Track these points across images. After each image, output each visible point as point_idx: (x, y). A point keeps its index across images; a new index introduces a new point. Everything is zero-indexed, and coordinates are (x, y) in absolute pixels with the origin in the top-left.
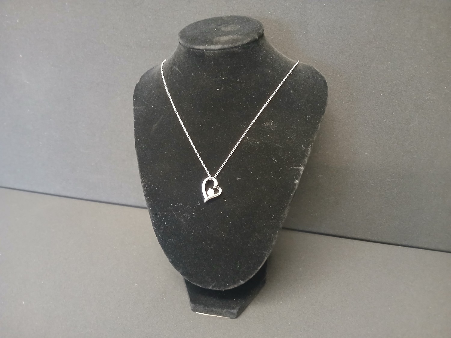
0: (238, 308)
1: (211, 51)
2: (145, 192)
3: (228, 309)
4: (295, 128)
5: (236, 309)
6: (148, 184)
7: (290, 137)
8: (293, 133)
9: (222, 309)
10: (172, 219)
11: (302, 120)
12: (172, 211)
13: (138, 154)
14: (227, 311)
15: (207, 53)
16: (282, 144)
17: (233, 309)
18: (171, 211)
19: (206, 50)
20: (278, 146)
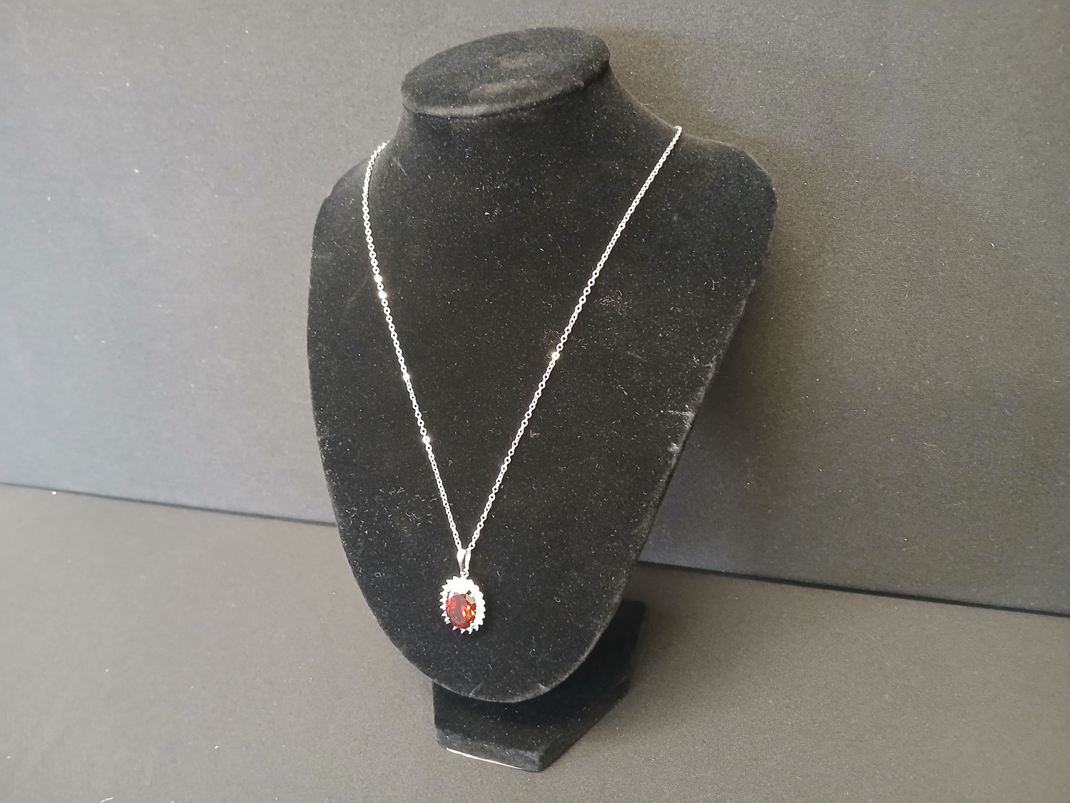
0: (543, 747)
1: (465, 121)
3: (521, 749)
4: (677, 313)
5: (537, 751)
7: (664, 335)
8: (671, 325)
9: (504, 746)
10: (383, 526)
11: (699, 290)
14: (517, 754)
15: (454, 125)
16: (643, 351)
17: (531, 749)
19: (453, 118)
20: (634, 358)
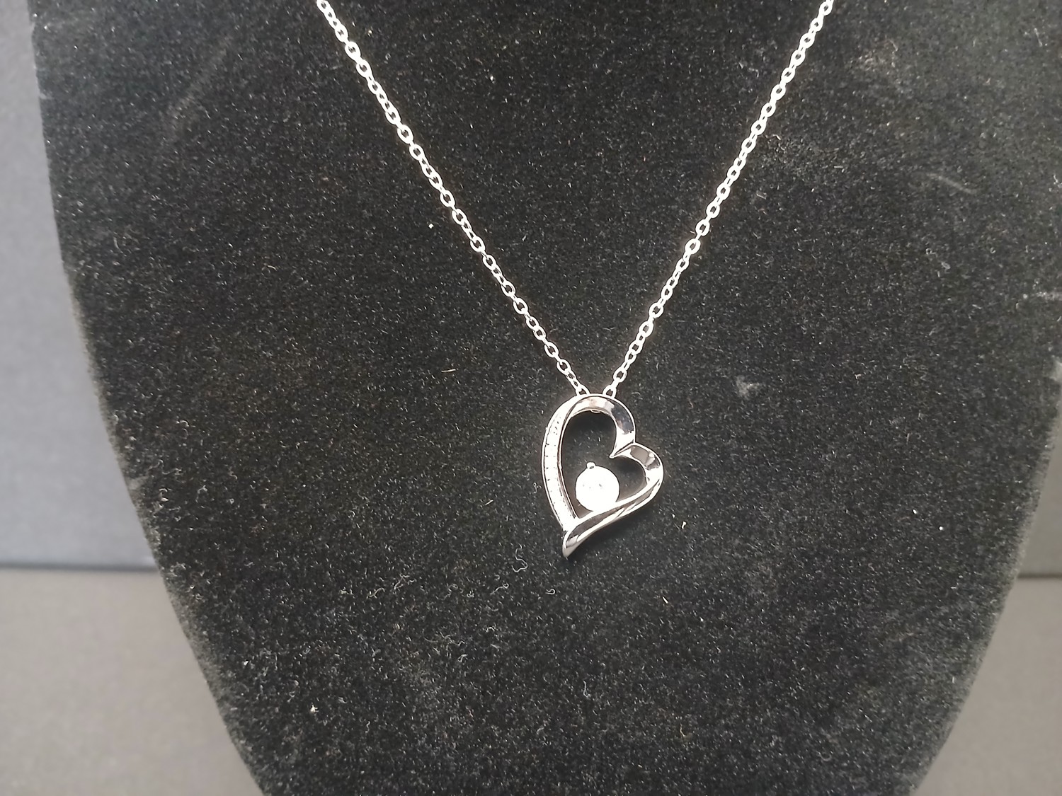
2: (155, 532)
6: (170, 482)
12: (352, 630)
13: (85, 291)
18: (346, 633)
